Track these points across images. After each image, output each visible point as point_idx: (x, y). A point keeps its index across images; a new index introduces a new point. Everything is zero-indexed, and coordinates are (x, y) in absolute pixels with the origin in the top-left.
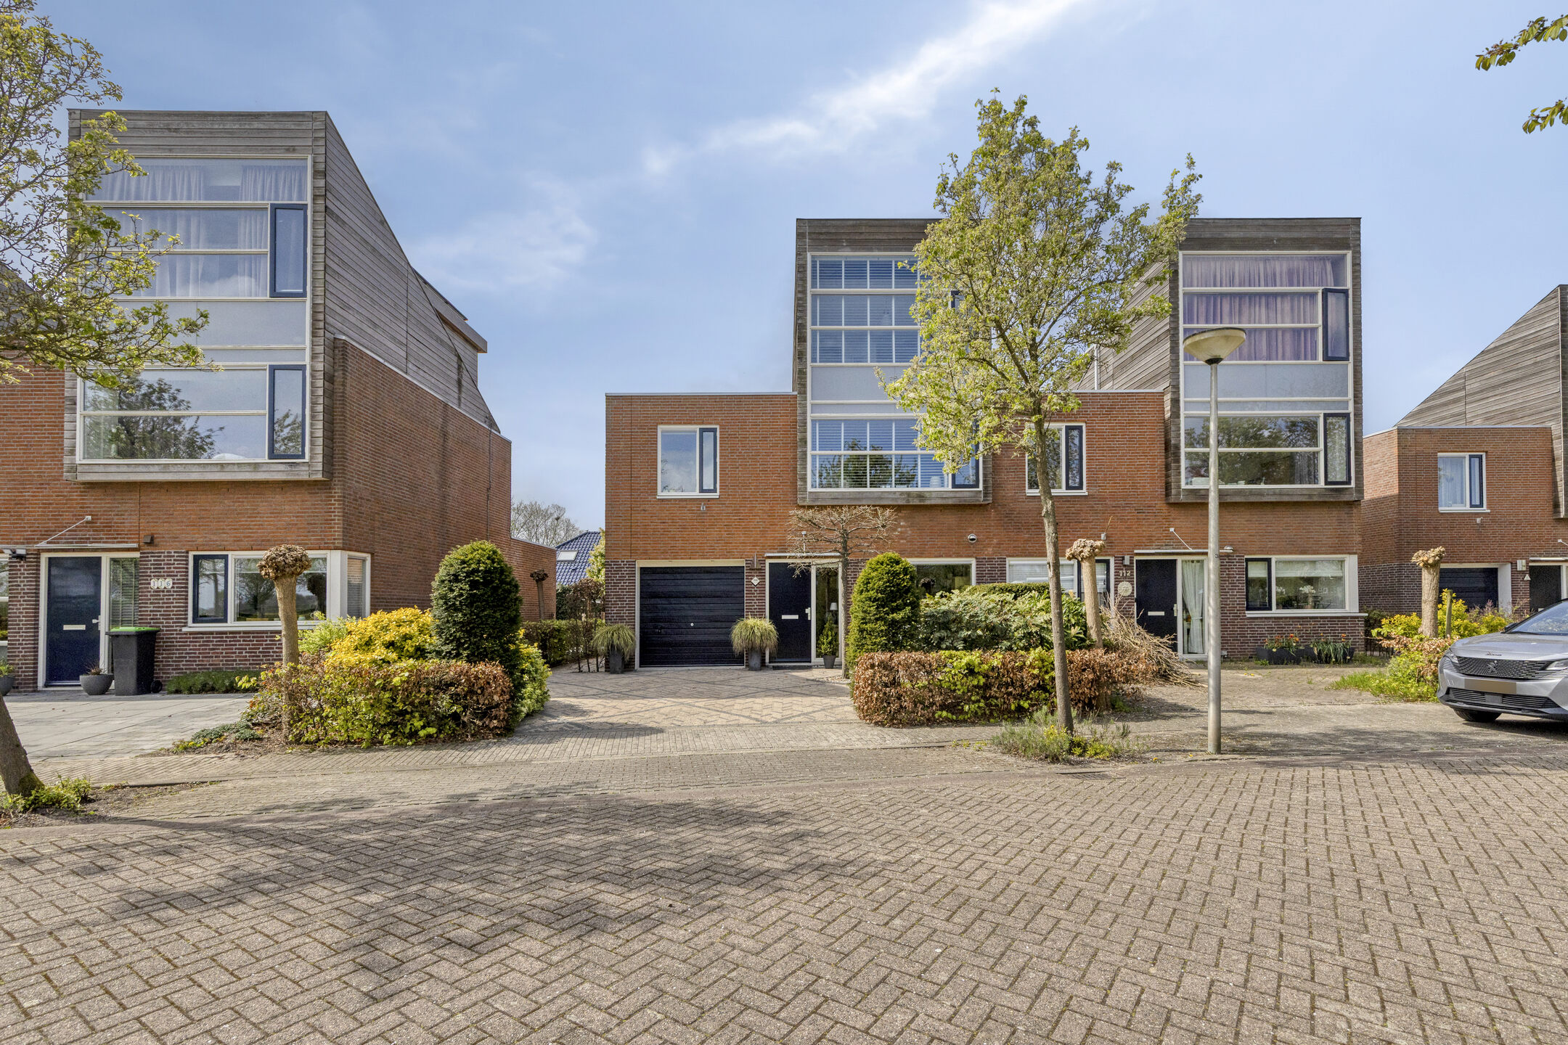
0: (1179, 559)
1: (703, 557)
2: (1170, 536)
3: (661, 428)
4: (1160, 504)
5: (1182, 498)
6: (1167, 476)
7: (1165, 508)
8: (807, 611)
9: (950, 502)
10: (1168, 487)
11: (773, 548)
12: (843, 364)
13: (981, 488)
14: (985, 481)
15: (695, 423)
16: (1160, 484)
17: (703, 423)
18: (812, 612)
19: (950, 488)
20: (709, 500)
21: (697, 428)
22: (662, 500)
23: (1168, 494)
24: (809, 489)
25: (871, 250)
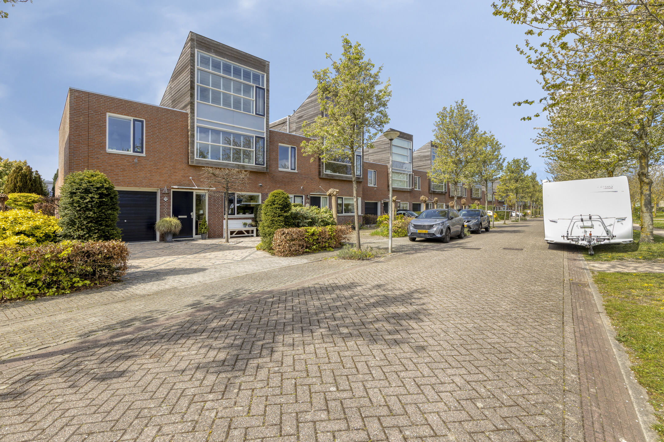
0: (322, 196)
1: (135, 186)
2: (320, 189)
3: (108, 114)
4: (317, 177)
5: (324, 177)
6: (319, 169)
7: (318, 179)
8: (191, 214)
9: (254, 170)
10: (319, 172)
11: (175, 184)
12: (210, 104)
13: (265, 166)
14: (267, 163)
15: (131, 116)
16: (317, 171)
17: (136, 117)
18: (194, 215)
19: (254, 164)
20: (139, 157)
21: (132, 118)
22: (110, 154)
23: (319, 174)
24: (195, 158)
25: (224, 58)
